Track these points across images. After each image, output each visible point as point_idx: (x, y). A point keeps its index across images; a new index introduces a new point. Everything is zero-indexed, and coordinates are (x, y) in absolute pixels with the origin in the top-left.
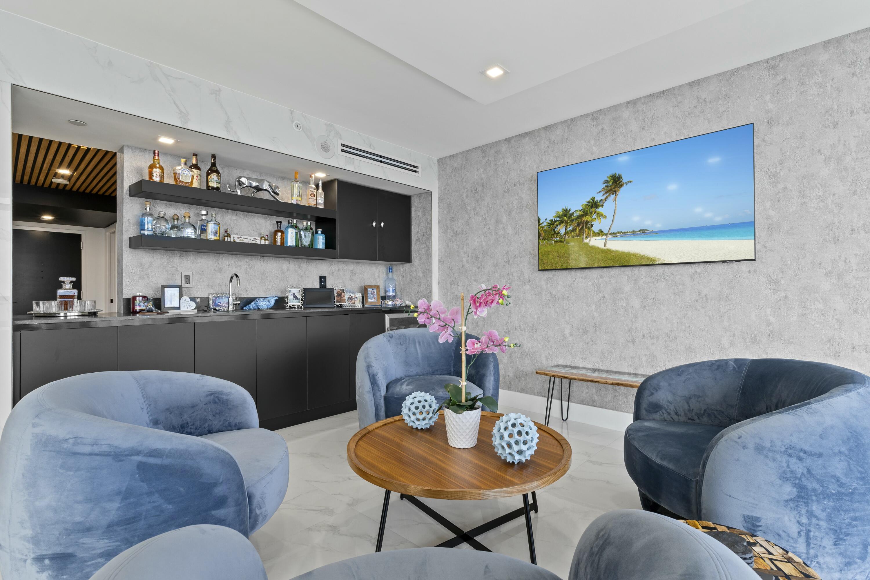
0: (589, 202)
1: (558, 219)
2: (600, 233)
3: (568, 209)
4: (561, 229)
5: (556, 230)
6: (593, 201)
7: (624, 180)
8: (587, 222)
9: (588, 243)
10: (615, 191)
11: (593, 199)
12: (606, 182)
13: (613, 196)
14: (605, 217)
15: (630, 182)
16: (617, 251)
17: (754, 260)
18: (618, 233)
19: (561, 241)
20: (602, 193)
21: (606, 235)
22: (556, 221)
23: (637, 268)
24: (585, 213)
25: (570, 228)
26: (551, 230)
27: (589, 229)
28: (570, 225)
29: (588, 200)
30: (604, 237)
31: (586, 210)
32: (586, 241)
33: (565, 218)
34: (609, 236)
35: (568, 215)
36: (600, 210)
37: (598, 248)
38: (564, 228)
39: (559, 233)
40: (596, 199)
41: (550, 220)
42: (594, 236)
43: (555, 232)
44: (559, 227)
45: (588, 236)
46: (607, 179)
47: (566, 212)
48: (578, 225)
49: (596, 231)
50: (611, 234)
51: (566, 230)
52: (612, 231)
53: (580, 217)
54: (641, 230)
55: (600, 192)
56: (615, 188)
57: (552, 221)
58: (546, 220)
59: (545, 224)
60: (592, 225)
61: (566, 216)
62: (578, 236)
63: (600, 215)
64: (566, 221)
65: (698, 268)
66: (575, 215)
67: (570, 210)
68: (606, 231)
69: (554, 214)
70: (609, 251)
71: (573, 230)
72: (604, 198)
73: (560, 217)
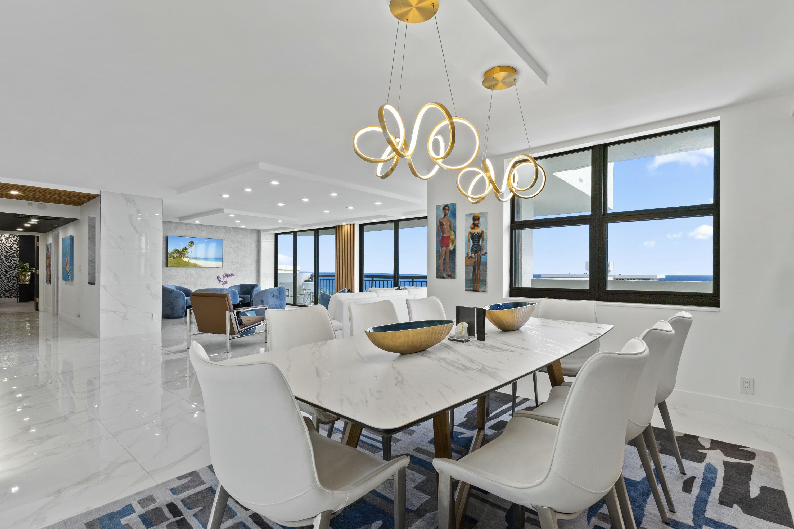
2: (187, 257)
4: (175, 255)
7: (194, 243)
8: (183, 254)
11: (185, 247)
13: (191, 247)
14: (189, 253)
15: (196, 244)
16: (192, 263)
17: (222, 267)
18: (192, 258)
19: (175, 259)
20: (188, 246)
21: (189, 258)
22: (173, 252)
23: (197, 268)
24: (183, 251)
25: (178, 255)
26: (172, 255)
27: (184, 256)
29: (184, 247)
30: (188, 259)
32: (183, 259)
34: (190, 259)
36: (187, 251)
37: (187, 262)
39: (174, 256)
44: (174, 254)
45: (184, 258)
46: (190, 242)
47: (177, 250)
48: (181, 254)
49: (186, 257)
52: (191, 257)
53: (181, 252)
56: (192, 245)
59: (169, 253)
62: (181, 257)
63: (187, 252)
64: (177, 252)
65: (211, 268)
68: (189, 257)
69: (173, 250)
70: (190, 262)
71: (179, 256)
72: (188, 247)
73: (175, 251)
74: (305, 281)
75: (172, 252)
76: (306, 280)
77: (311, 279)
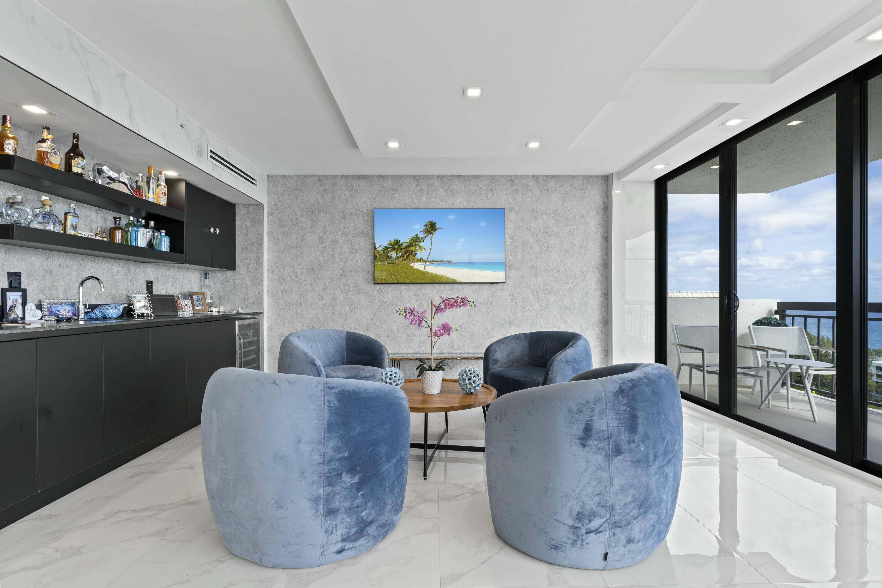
0: (414, 237)
1: (390, 246)
2: (421, 260)
3: (399, 240)
4: (393, 254)
5: (389, 254)
6: (417, 237)
7: (438, 226)
8: (412, 251)
9: (413, 266)
10: (432, 233)
11: (417, 236)
12: (426, 225)
13: (430, 236)
14: (425, 249)
15: (441, 228)
16: (432, 274)
17: (505, 283)
18: (433, 261)
19: (393, 263)
20: (423, 233)
21: (425, 262)
22: (389, 248)
23: (443, 284)
24: (411, 245)
25: (400, 254)
26: (385, 254)
27: (414, 256)
28: (400, 252)
29: (414, 236)
30: (424, 263)
31: (411, 243)
32: (412, 264)
33: (396, 246)
34: (427, 263)
35: (398, 244)
36: (421, 244)
37: (420, 270)
38: (395, 254)
39: (391, 257)
40: (419, 236)
41: (384, 247)
42: (417, 262)
43: (388, 256)
44: (391, 253)
45: (413, 261)
46: (426, 223)
47: (397, 242)
48: (406, 253)
49: (419, 258)
50: (428, 261)
51: (396, 255)
52: (429, 259)
53: (407, 247)
54: (447, 261)
55: (422, 232)
56: (432, 230)
57: (386, 247)
58: (381, 246)
59: (380, 249)
60: (416, 254)
61: (396, 245)
62: (405, 260)
63: (421, 247)
64: (397, 249)
65: (477, 286)
66: (404, 245)
67: (400, 241)
68: (425, 259)
69: (388, 243)
70: (427, 272)
71: (402, 256)
72: (424, 236)
73: (392, 245)
74: (760, 323)
75: (386, 248)
76: (764, 319)
77: (777, 317)
